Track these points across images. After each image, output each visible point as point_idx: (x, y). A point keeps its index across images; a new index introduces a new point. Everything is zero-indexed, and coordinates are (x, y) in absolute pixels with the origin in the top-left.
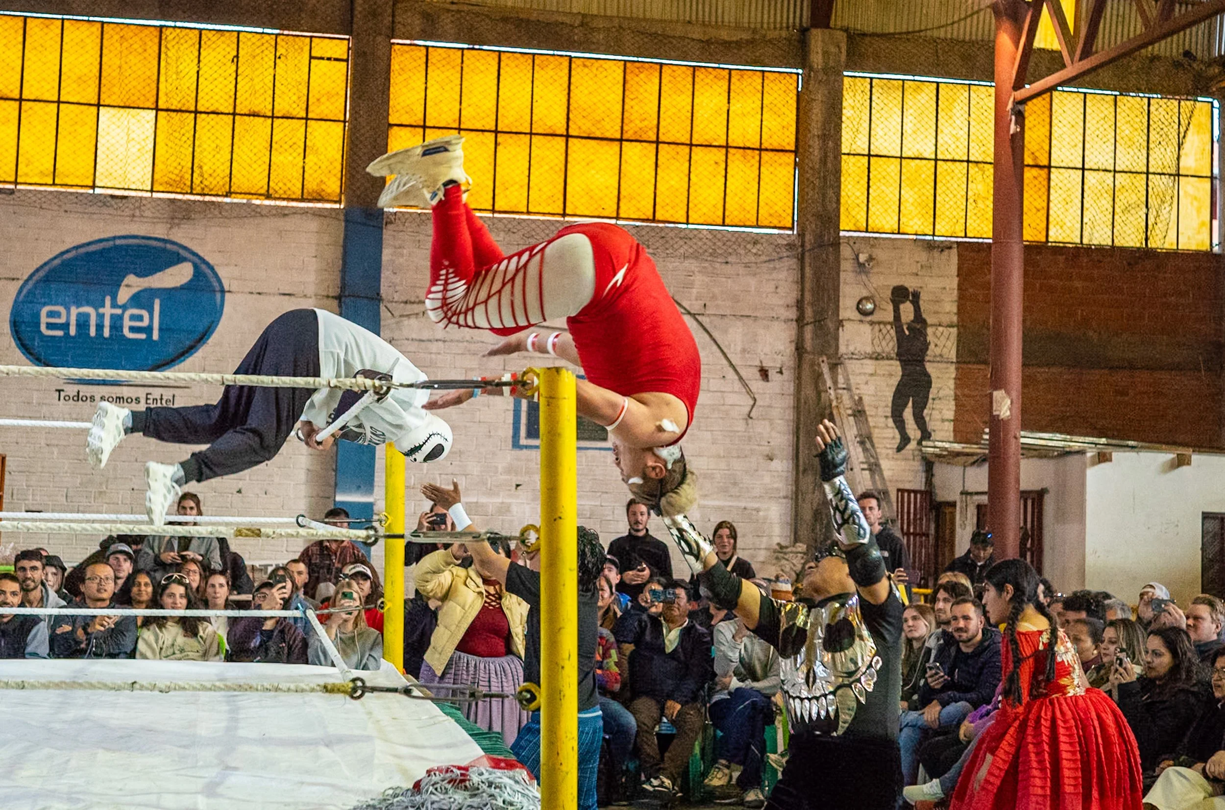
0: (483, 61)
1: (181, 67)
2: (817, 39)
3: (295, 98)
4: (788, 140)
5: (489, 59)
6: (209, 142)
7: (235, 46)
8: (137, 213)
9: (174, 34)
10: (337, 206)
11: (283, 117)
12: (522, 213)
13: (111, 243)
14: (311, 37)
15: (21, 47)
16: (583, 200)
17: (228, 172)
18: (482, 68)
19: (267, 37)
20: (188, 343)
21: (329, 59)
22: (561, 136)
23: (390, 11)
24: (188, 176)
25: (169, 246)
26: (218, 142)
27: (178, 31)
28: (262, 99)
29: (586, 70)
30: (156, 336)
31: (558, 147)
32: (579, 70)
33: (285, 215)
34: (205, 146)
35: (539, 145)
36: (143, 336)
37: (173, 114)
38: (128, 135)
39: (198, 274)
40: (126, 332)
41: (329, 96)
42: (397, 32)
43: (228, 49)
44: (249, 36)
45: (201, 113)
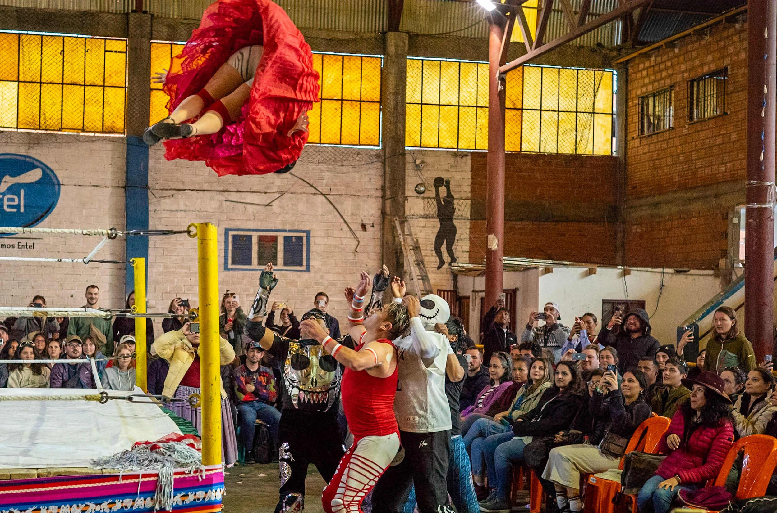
1: (31, 57)
2: (391, 36)
3: (97, 74)
4: (376, 96)
6: (49, 100)
7: (62, 45)
8: (9, 140)
9: (27, 38)
10: (122, 135)
11: (90, 85)
14: (105, 39)
17: (60, 116)
19: (80, 40)
20: (40, 214)
21: (116, 52)
23: (149, 24)
24: (37, 119)
25: (28, 159)
26: (54, 100)
27: (29, 36)
28: (78, 75)
30: (22, 210)
33: (93, 141)
34: (46, 102)
36: (15, 210)
37: (28, 84)
38: (3, 96)
39: (44, 174)
40: (5, 208)
41: (117, 73)
42: (154, 36)
43: (58, 47)
44: (70, 39)
45: (44, 83)
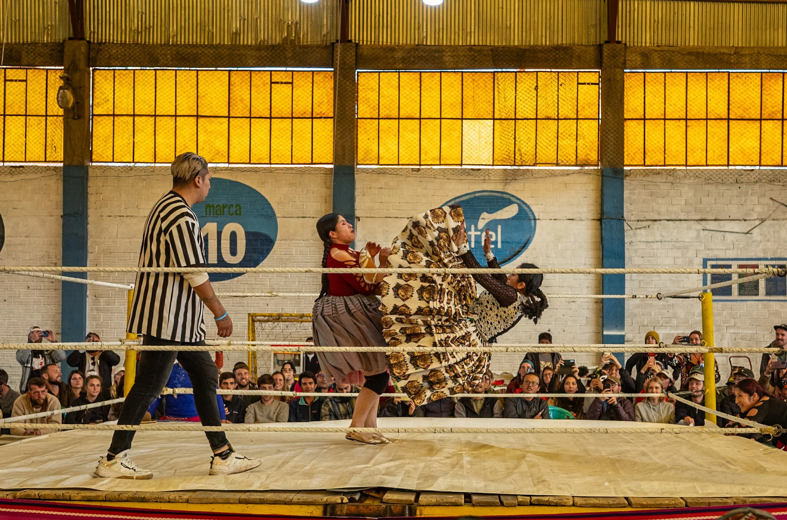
0: (677, 79)
1: (507, 94)
3: (570, 107)
5: (681, 77)
6: (524, 136)
7: (535, 80)
8: (487, 178)
9: (502, 76)
10: (596, 168)
11: (563, 119)
12: (703, 166)
13: (473, 196)
14: (578, 72)
15: (419, 89)
16: (739, 156)
17: (535, 152)
18: (677, 83)
19: (554, 74)
20: (517, 249)
21: (588, 84)
22: (725, 119)
23: (623, 54)
24: (513, 156)
25: (504, 195)
26: (529, 135)
27: (504, 74)
28: (552, 109)
29: (739, 80)
30: (499, 246)
31: (724, 126)
32: (734, 80)
33: (568, 175)
34: (522, 138)
35: (712, 125)
36: (493, 246)
37: (503, 121)
38: (479, 134)
39: (521, 210)
41: (590, 105)
42: (627, 66)
43: (532, 82)
44: (544, 74)
45: (519, 119)
